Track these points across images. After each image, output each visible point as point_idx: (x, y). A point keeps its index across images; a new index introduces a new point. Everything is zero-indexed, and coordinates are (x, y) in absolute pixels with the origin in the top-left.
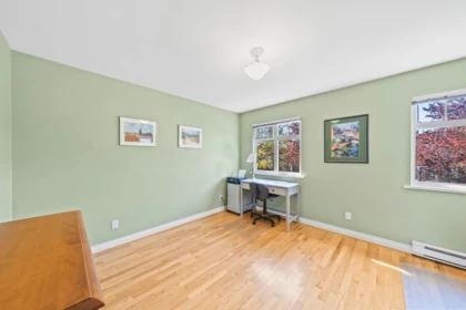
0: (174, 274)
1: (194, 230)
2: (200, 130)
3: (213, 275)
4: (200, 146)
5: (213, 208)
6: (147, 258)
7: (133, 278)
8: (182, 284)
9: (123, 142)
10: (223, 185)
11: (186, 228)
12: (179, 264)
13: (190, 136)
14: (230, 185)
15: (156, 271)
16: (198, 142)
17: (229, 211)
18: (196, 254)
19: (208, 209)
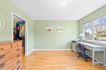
0: (47, 59)
1: (59, 52)
2: (63, 27)
3: (53, 64)
4: (63, 31)
5: (67, 49)
6: (47, 54)
7: (42, 56)
8: (46, 62)
9: (46, 32)
10: (71, 43)
11: (58, 51)
12: (50, 58)
13: (60, 29)
14: (73, 43)
15: (45, 57)
16: (63, 30)
17: (72, 51)
18: (54, 58)
19: (66, 49)
